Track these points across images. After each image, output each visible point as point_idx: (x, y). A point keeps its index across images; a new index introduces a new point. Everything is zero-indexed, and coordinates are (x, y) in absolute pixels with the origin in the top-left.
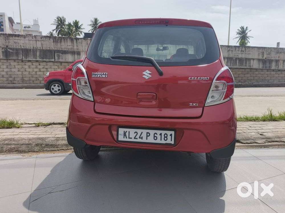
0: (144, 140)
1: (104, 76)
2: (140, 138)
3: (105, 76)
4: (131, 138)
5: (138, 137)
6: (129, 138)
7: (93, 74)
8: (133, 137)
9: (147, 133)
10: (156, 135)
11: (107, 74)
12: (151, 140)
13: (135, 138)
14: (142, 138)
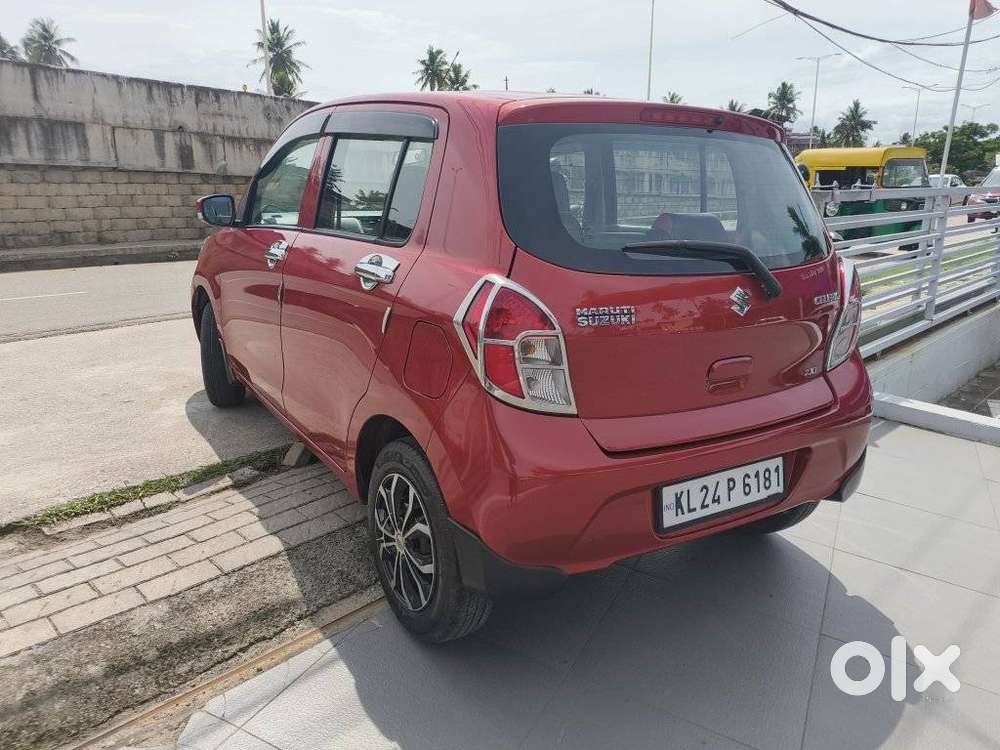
0: (725, 505)
1: (625, 319)
2: (714, 501)
3: (630, 319)
4: (695, 510)
5: (709, 501)
6: (690, 511)
7: (582, 315)
8: (698, 506)
9: (729, 480)
10: (747, 481)
11: (633, 311)
12: (739, 499)
13: (704, 506)
14: (718, 501)
